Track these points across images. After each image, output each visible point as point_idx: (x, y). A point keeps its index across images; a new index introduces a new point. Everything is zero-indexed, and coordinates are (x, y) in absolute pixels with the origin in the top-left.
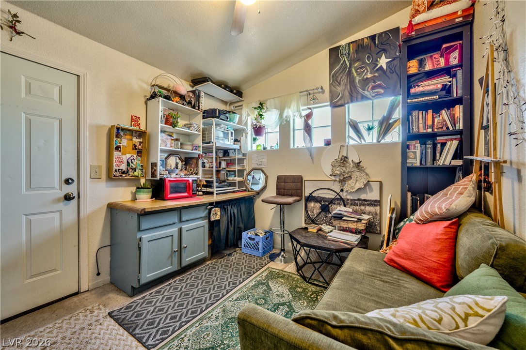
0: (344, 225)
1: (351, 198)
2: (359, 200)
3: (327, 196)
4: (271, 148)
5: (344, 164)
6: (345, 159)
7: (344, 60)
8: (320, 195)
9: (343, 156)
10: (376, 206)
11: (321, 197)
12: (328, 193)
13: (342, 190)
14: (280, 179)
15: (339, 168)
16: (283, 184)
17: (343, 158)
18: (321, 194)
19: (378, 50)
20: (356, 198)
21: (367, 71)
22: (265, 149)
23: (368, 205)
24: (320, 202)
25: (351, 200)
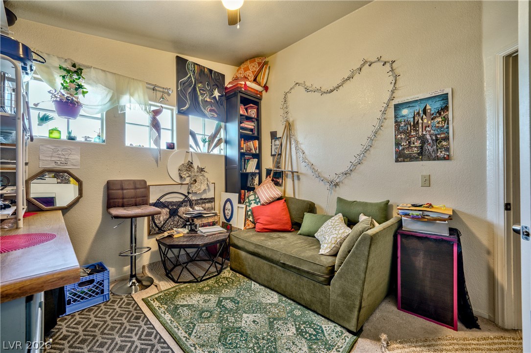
0: (205, 221)
1: (196, 199)
2: (201, 199)
3: (175, 200)
4: (86, 140)
5: (190, 169)
6: (190, 165)
7: (190, 76)
8: (167, 200)
9: (189, 161)
10: (212, 202)
11: (169, 202)
12: (176, 197)
13: (189, 193)
14: (109, 186)
15: (185, 172)
16: (120, 192)
17: (189, 163)
18: (168, 198)
19: (214, 84)
20: (199, 198)
21: (207, 95)
22: (71, 138)
23: (207, 202)
24: (167, 207)
25: (196, 200)
